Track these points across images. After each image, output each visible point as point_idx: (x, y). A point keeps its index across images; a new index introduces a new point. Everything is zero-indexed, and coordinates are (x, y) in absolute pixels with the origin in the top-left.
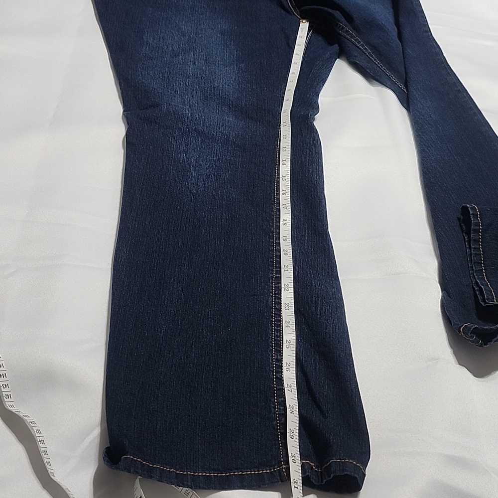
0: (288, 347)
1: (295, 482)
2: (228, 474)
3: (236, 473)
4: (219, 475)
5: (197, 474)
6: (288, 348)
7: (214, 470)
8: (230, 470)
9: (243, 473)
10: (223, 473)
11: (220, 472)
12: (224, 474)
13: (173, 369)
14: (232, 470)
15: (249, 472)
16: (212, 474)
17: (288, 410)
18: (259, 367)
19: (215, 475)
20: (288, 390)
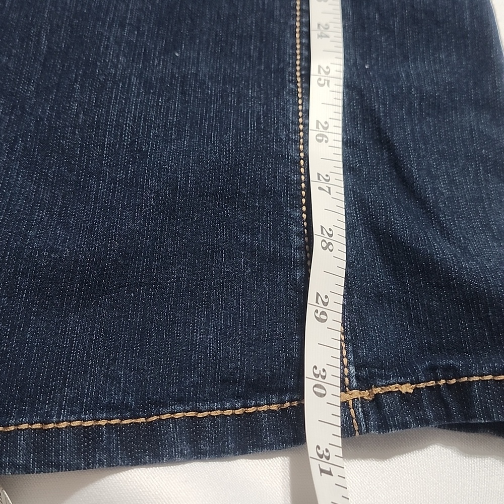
0: (322, 82)
1: (321, 456)
2: (155, 418)
3: (178, 415)
4: (125, 422)
5: (51, 426)
6: (322, 85)
7: (112, 409)
8: (160, 405)
9: (200, 415)
10: (139, 417)
11: (128, 414)
12: (143, 420)
13: (19, 146)
14: (165, 405)
15: (219, 412)
16: (103, 423)
17: (317, 241)
18: (258, 129)
19: (113, 422)
20: (320, 188)
